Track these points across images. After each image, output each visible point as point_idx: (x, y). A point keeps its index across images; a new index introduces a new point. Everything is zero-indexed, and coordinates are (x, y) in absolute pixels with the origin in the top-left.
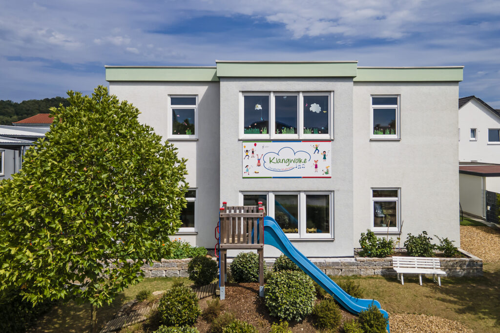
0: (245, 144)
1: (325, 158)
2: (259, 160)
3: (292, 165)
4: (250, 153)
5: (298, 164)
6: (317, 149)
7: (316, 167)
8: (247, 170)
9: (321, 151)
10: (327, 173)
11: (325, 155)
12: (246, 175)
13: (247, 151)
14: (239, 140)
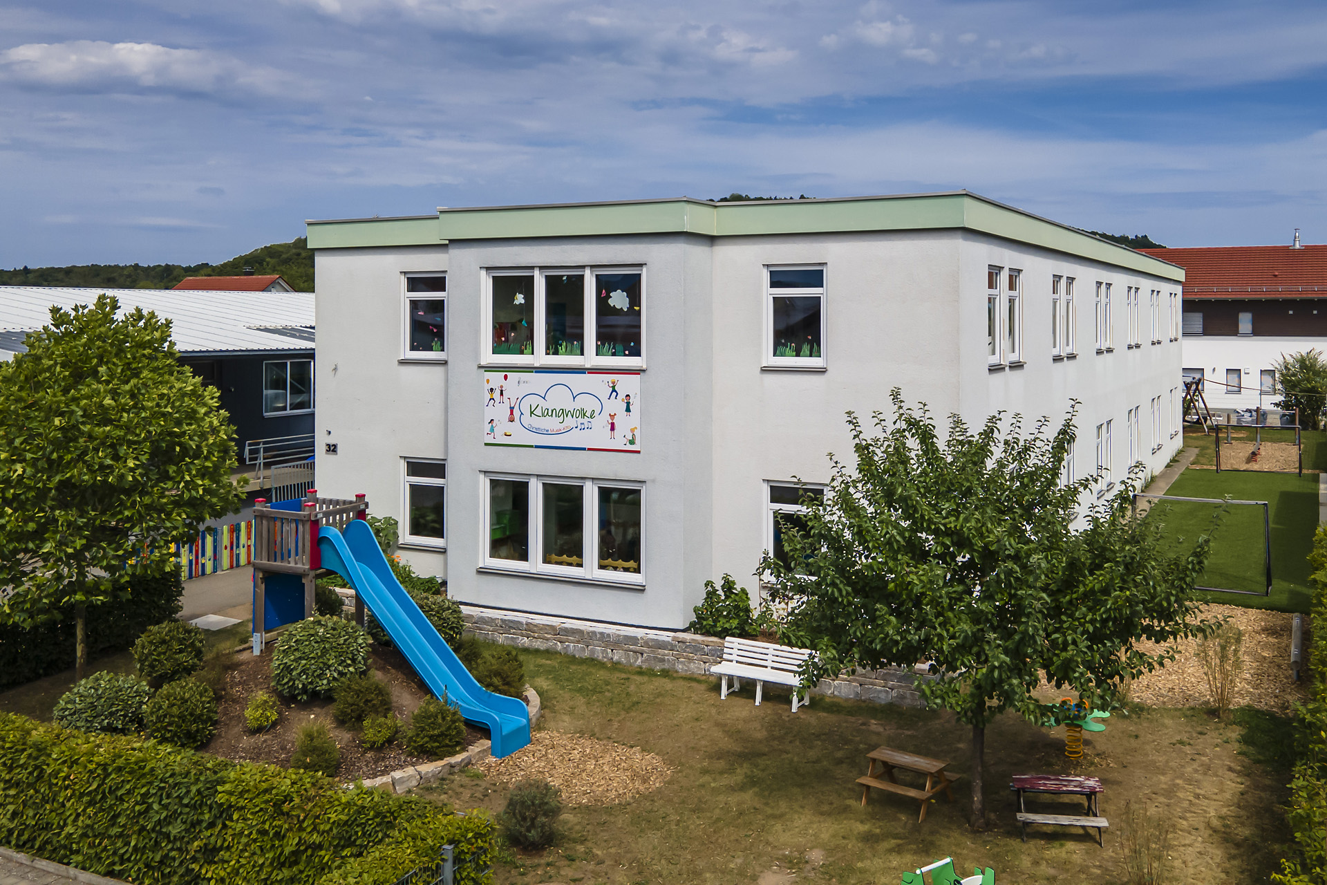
0: (488, 375)
1: (628, 410)
2: (512, 409)
3: (571, 422)
4: (497, 394)
5: (580, 420)
6: (614, 390)
7: (613, 428)
8: (492, 430)
10: (632, 442)
11: (628, 404)
12: (490, 440)
13: (492, 390)
14: (480, 367)
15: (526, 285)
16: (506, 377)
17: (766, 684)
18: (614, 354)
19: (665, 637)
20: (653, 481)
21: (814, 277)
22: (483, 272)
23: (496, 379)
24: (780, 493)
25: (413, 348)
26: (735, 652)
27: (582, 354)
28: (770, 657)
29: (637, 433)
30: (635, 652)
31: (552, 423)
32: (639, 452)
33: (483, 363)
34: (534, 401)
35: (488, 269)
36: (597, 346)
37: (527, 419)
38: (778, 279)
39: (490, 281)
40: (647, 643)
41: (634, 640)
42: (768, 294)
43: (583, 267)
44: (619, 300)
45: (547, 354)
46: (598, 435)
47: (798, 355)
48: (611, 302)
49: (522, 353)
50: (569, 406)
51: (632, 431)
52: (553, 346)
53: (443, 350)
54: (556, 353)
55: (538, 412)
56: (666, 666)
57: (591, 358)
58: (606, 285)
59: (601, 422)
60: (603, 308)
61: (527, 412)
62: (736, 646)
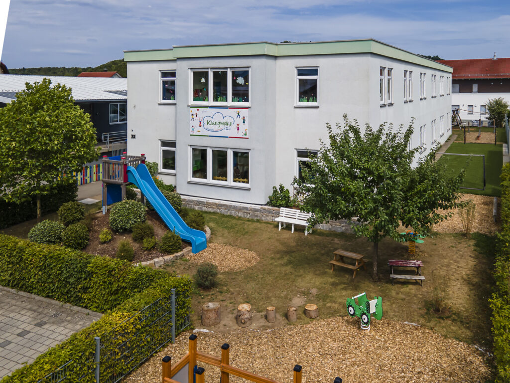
0: (192, 109)
1: (244, 122)
2: (200, 122)
3: (222, 127)
4: (195, 116)
5: (226, 126)
6: (239, 115)
7: (238, 129)
8: (193, 130)
9: (242, 117)
10: (245, 135)
11: (244, 120)
12: (192, 133)
13: (193, 114)
14: (189, 106)
15: (206, 75)
16: (198, 110)
17: (296, 225)
18: (238, 101)
19: (258, 207)
20: (254, 149)
21: (314, 72)
22: (190, 70)
23: (194, 110)
24: (301, 154)
25: (164, 99)
26: (284, 213)
27: (227, 101)
28: (297, 215)
29: (247, 131)
30: (247, 213)
31: (215, 127)
32: (248, 138)
33: (190, 104)
34: (208, 119)
35: (191, 69)
36: (232, 98)
37: (206, 126)
38: (301, 72)
39: (192, 73)
40: (251, 210)
41: (246, 208)
42: (297, 79)
43: (227, 68)
44: (240, 80)
45: (214, 101)
46: (233, 132)
47: (308, 101)
48: (237, 81)
49: (204, 100)
50: (222, 121)
51: (245, 130)
52: (216, 99)
53: (175, 99)
54: (217, 101)
55: (210, 123)
56: (258, 218)
57: (230, 103)
58: (235, 75)
59: (234, 127)
60: (235, 84)
61: (206, 123)
62: (284, 211)
